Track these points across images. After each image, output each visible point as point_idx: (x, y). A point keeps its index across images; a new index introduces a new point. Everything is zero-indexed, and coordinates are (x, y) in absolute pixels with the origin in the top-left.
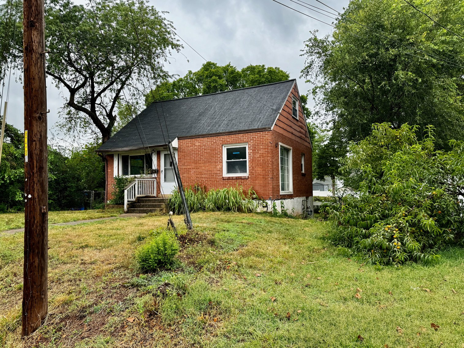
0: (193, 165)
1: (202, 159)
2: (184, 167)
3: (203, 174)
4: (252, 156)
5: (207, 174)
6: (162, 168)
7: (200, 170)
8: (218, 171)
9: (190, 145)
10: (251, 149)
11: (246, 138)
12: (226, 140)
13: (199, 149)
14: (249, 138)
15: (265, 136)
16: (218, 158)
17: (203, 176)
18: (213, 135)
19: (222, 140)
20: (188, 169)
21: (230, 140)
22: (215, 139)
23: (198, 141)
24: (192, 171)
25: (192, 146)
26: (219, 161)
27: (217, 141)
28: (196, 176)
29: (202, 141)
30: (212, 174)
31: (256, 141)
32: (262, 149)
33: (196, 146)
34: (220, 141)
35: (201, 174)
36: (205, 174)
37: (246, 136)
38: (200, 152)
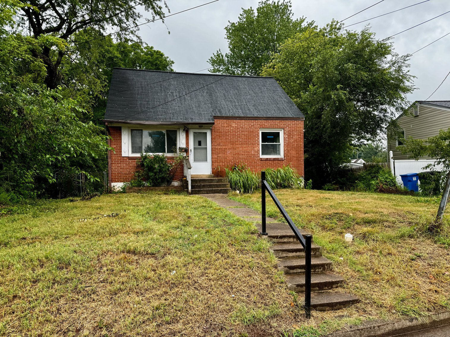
0: (230, 146)
1: (239, 140)
2: (219, 147)
3: (240, 155)
4: (287, 141)
5: (245, 155)
6: (191, 146)
7: (237, 151)
8: (255, 152)
9: (225, 125)
10: (287, 135)
11: (282, 125)
12: (264, 124)
13: (236, 130)
14: (284, 125)
15: (299, 125)
16: (255, 140)
17: (241, 156)
18: (251, 119)
19: (259, 124)
20: (224, 149)
21: (267, 124)
22: (253, 123)
23: (235, 122)
24: (229, 152)
25: (228, 127)
26: (256, 143)
27: (255, 124)
28: (232, 157)
29: (239, 122)
30: (249, 155)
31: (291, 128)
32: (296, 135)
33: (232, 127)
34: (257, 124)
35: (238, 155)
36: (242, 155)
37: (282, 123)
38: (237, 133)
